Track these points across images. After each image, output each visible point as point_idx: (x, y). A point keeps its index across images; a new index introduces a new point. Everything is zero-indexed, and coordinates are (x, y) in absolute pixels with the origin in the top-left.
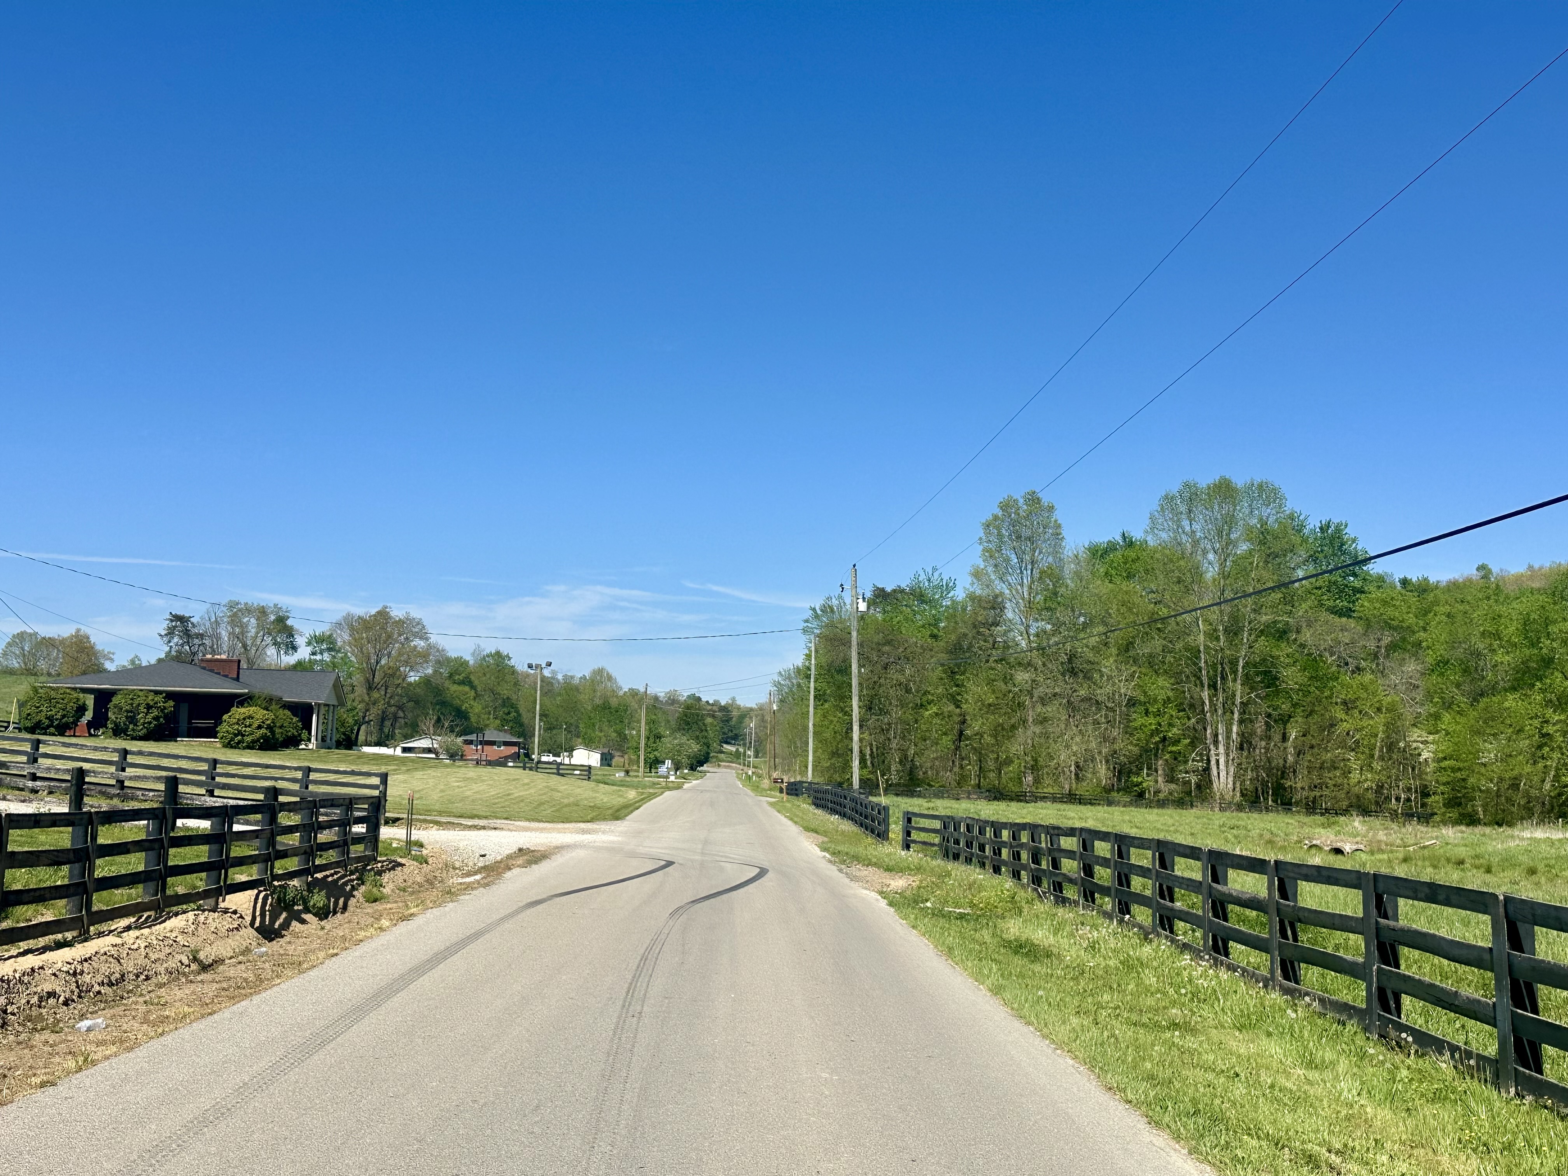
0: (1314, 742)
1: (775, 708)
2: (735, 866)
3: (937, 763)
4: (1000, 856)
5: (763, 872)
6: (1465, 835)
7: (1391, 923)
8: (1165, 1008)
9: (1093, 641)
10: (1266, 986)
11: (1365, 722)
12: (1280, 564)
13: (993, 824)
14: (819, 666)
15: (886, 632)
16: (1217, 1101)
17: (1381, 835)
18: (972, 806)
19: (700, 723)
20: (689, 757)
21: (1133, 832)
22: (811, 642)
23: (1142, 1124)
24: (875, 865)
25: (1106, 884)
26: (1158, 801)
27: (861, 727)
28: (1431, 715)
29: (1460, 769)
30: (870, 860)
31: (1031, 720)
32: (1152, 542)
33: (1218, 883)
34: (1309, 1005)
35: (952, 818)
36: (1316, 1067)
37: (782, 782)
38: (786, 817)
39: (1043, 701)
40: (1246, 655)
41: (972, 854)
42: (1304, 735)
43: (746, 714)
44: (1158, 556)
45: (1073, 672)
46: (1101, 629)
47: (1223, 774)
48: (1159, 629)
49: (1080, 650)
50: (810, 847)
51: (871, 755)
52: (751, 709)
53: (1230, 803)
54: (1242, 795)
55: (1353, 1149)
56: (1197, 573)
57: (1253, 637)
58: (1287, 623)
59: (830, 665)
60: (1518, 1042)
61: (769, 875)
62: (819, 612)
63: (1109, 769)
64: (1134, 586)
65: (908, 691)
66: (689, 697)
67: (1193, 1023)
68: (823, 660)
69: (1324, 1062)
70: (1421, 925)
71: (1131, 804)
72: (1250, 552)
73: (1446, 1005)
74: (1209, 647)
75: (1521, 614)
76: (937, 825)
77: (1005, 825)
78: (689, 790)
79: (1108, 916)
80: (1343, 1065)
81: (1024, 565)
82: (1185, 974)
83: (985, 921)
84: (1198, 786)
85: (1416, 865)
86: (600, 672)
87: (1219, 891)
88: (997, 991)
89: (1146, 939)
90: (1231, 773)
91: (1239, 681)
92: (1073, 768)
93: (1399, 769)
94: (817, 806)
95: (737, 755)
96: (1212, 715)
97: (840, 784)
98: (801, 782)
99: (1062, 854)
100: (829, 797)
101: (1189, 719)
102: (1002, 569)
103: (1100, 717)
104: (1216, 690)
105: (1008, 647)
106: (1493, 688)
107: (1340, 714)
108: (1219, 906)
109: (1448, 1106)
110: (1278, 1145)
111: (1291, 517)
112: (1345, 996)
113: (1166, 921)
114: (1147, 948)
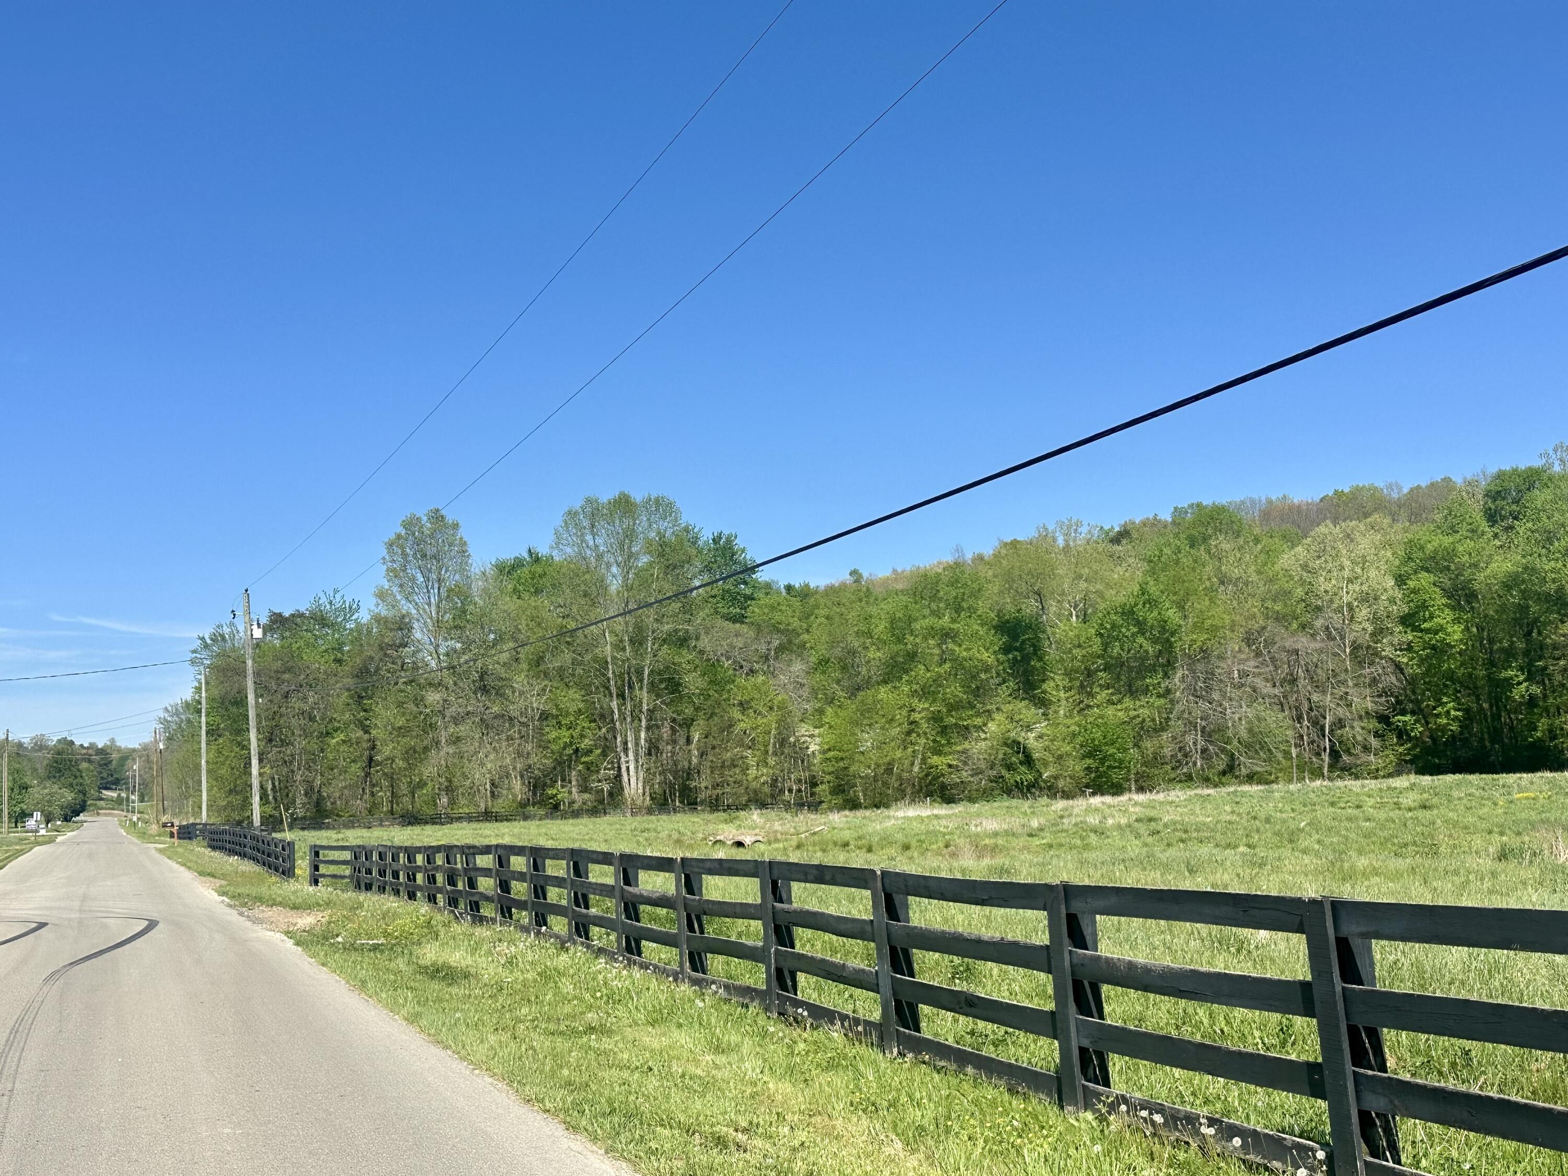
0: (714, 742)
1: (161, 746)
2: (119, 921)
3: (346, 792)
4: (415, 881)
5: (152, 924)
6: (849, 819)
7: (785, 906)
8: (583, 1013)
9: (505, 657)
10: (676, 980)
11: (760, 720)
12: (679, 574)
13: (406, 849)
14: (210, 699)
15: (286, 659)
16: (632, 1098)
17: (777, 826)
18: (385, 833)
19: (74, 769)
20: (62, 808)
21: (549, 844)
22: (200, 674)
23: (560, 1131)
24: (280, 904)
25: (523, 898)
26: (573, 812)
27: (261, 760)
28: (816, 710)
29: (842, 759)
30: (274, 900)
31: (444, 741)
32: (557, 556)
33: (630, 885)
34: (716, 992)
35: (364, 847)
36: (723, 1051)
37: (173, 825)
38: (178, 863)
39: (456, 721)
40: (650, 664)
41: (385, 883)
42: (706, 737)
43: (127, 756)
44: (563, 570)
45: (485, 690)
46: (511, 645)
47: (633, 780)
48: (568, 643)
49: (491, 667)
50: (206, 893)
51: (272, 789)
52: (134, 750)
53: (640, 808)
54: (652, 799)
55: (758, 1125)
56: (602, 586)
57: (656, 646)
58: (687, 631)
59: (224, 697)
60: (898, 1003)
61: (160, 926)
62: (209, 641)
63: (524, 784)
64: (543, 601)
65: (312, 719)
66: (59, 741)
67: (608, 1025)
68: (215, 692)
69: (730, 1045)
70: (813, 905)
71: (546, 816)
72: (651, 564)
73: (836, 977)
74: (615, 657)
75: (888, 613)
76: (347, 855)
77: (419, 850)
78: (63, 843)
79: (525, 929)
80: (747, 1045)
81: (430, 584)
82: (600, 977)
83: (400, 950)
84: (611, 794)
85: (808, 850)
87: (630, 893)
88: (413, 1019)
89: (562, 947)
90: (641, 779)
91: (645, 689)
92: (488, 787)
93: (790, 763)
94: (214, 848)
95: (119, 801)
96: (621, 724)
97: (239, 823)
98: (194, 825)
99: (478, 873)
100: (227, 838)
101: (600, 729)
102: (408, 589)
103: (513, 732)
104: (624, 699)
105: (418, 668)
106: (868, 682)
107: (736, 714)
108: (631, 908)
109: (841, 1073)
110: (689, 1131)
111: (686, 530)
112: (748, 981)
113: (581, 929)
114: (564, 957)
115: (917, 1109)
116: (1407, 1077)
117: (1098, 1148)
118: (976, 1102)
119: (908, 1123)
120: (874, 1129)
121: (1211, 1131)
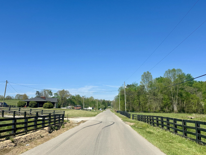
0: (188, 104)
1: (115, 101)
2: (110, 122)
3: (136, 108)
4: (146, 120)
5: (114, 123)
7: (199, 128)
8: (169, 140)
9: (157, 91)
10: (182, 137)
11: (195, 101)
12: (182, 80)
13: (144, 116)
14: (120, 95)
15: (129, 91)
16: (176, 153)
17: (197, 116)
18: (142, 113)
19: (105, 103)
20: (104, 108)
21: (164, 116)
22: (119, 92)
24: (129, 122)
25: (160, 124)
26: (167, 112)
27: (126, 103)
28: (203, 99)
31: (149, 102)
32: (164, 77)
33: (175, 123)
34: (189, 139)
35: (139, 115)
36: (190, 148)
37: (116, 111)
38: (117, 115)
39: (151, 99)
40: (178, 92)
41: (142, 120)
42: (186, 103)
44: (165, 79)
45: (154, 95)
46: (158, 89)
47: (175, 108)
48: (166, 89)
49: (155, 92)
50: (120, 119)
51: (128, 107)
52: (112, 101)
53: (176, 112)
54: (178, 111)
56: (171, 81)
57: (179, 90)
58: (183, 88)
59: (122, 95)
62: (120, 88)
63: (160, 108)
64: (162, 83)
65: (132, 98)
66: (103, 100)
67: (173, 142)
70: (203, 128)
71: (163, 113)
72: (178, 78)
74: (173, 91)
76: (137, 116)
77: (146, 116)
78: (104, 112)
79: (161, 128)
80: (193, 147)
81: (147, 81)
82: (171, 135)
83: (144, 129)
84: (172, 110)
85: (202, 120)
86: (92, 97)
88: (146, 138)
90: (177, 108)
91: (177, 96)
92: (155, 108)
93: (199, 107)
94: (121, 114)
95: (110, 107)
96: (174, 100)
97: (124, 111)
98: (119, 111)
99: (154, 120)
101: (170, 101)
102: (144, 82)
103: (158, 101)
104: (174, 97)
105: (146, 92)
107: (191, 100)
108: (176, 126)
111: (183, 73)
112: (193, 138)
113: (169, 128)
114: (166, 132)
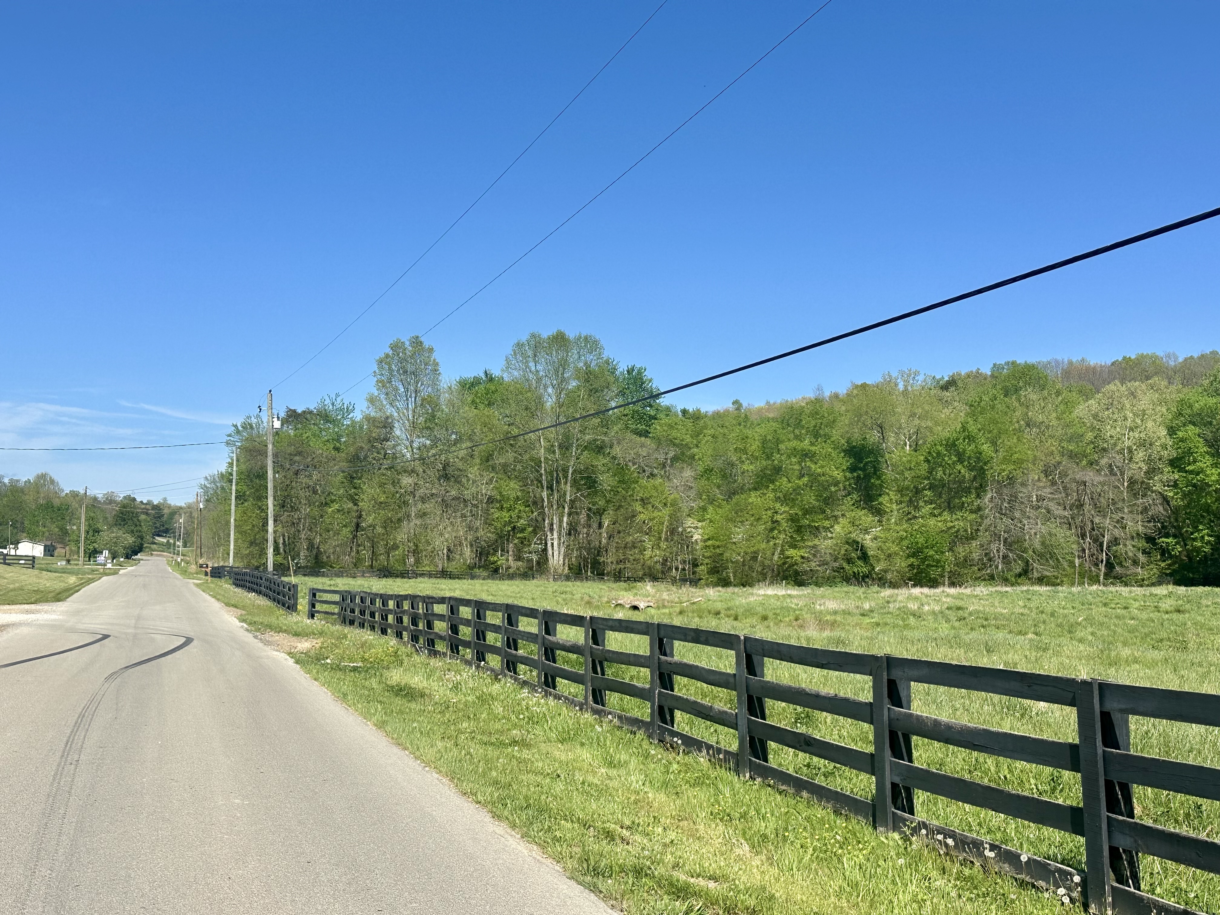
0: (620, 528)
1: (202, 506)
2: (164, 637)
3: (338, 549)
4: (387, 621)
5: (189, 641)
6: (721, 594)
7: (669, 659)
8: (509, 730)
9: (462, 453)
10: (581, 709)
11: (656, 514)
12: (599, 397)
13: (381, 596)
14: (239, 473)
15: (297, 446)
16: (543, 797)
17: (665, 596)
18: (366, 583)
19: (135, 519)
20: (125, 548)
21: (489, 599)
22: (233, 453)
23: (488, 818)
24: (285, 631)
25: (468, 639)
26: (509, 575)
27: (275, 521)
28: (700, 508)
29: (718, 547)
30: (281, 628)
31: (413, 515)
32: (506, 377)
33: (550, 635)
34: (611, 721)
35: (349, 592)
36: (615, 766)
37: (207, 567)
38: (210, 595)
39: (423, 500)
40: (574, 465)
41: (365, 620)
42: (614, 524)
43: (176, 511)
44: (512, 388)
45: (446, 477)
46: (469, 444)
47: (556, 553)
48: (511, 445)
49: (451, 460)
50: (230, 619)
51: (283, 544)
52: (181, 508)
53: (560, 575)
54: (570, 569)
55: (638, 825)
56: (539, 402)
57: (579, 451)
58: (603, 441)
59: (250, 472)
60: (752, 739)
61: (195, 643)
62: (240, 428)
63: (472, 551)
64: (493, 412)
65: (315, 492)
66: (125, 497)
67: (528, 740)
68: (243, 467)
69: (620, 762)
70: (689, 660)
71: (488, 577)
72: (578, 388)
73: (705, 716)
74: (547, 458)
75: (761, 435)
76: (337, 598)
77: (391, 597)
78: (125, 575)
79: (468, 663)
80: (633, 764)
81: (409, 394)
82: (524, 703)
83: (374, 672)
84: (538, 563)
85: (688, 616)
86: (43, 476)
87: (550, 640)
88: (381, 725)
89: (496, 678)
90: (562, 553)
91: (569, 484)
92: (445, 551)
93: (678, 547)
94: (237, 585)
95: (167, 545)
96: (549, 509)
97: (257, 568)
98: (223, 567)
99: (435, 618)
100: (248, 578)
101: (533, 512)
102: (392, 397)
103: (467, 511)
104: (552, 491)
105: (396, 457)
106: (742, 488)
107: (638, 507)
108: (550, 652)
109: (704, 788)
110: (586, 825)
111: (607, 362)
112: (636, 713)
113: (511, 665)
114: (497, 687)
115: (762, 821)
116: (1149, 823)
117: (901, 861)
118: (808, 819)
119: (755, 832)
120: (728, 833)
121: (992, 854)
